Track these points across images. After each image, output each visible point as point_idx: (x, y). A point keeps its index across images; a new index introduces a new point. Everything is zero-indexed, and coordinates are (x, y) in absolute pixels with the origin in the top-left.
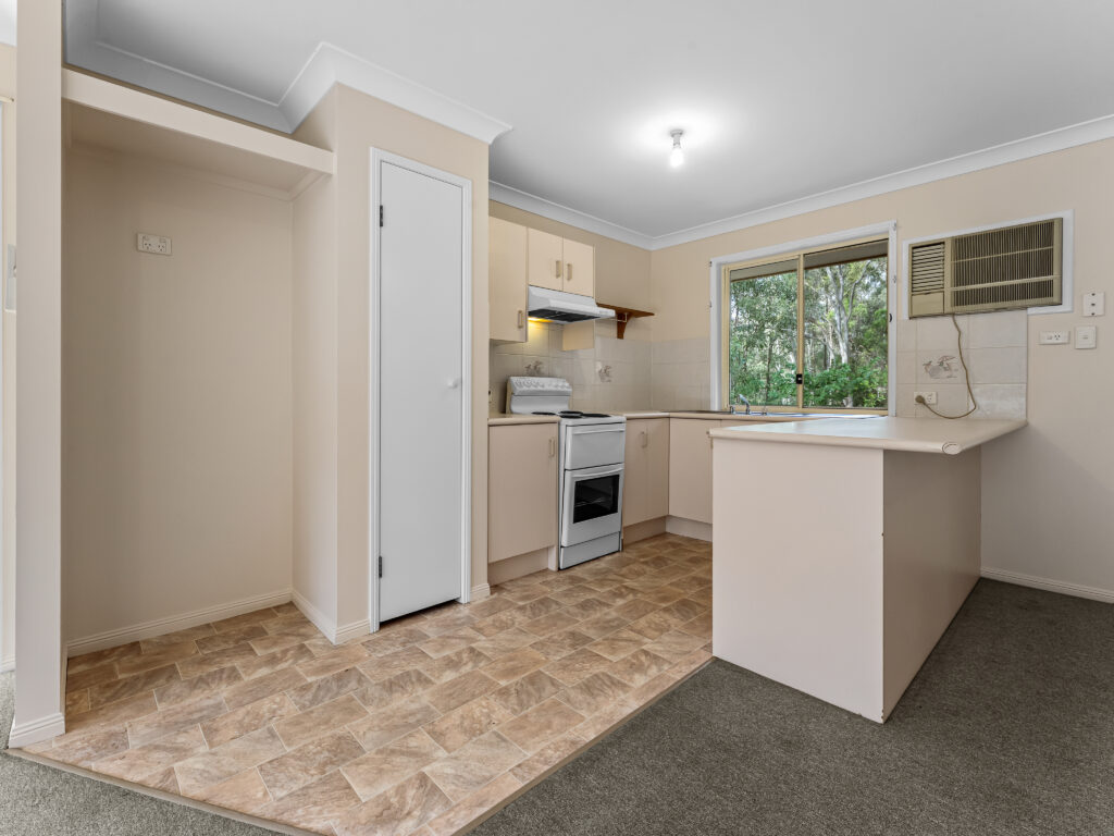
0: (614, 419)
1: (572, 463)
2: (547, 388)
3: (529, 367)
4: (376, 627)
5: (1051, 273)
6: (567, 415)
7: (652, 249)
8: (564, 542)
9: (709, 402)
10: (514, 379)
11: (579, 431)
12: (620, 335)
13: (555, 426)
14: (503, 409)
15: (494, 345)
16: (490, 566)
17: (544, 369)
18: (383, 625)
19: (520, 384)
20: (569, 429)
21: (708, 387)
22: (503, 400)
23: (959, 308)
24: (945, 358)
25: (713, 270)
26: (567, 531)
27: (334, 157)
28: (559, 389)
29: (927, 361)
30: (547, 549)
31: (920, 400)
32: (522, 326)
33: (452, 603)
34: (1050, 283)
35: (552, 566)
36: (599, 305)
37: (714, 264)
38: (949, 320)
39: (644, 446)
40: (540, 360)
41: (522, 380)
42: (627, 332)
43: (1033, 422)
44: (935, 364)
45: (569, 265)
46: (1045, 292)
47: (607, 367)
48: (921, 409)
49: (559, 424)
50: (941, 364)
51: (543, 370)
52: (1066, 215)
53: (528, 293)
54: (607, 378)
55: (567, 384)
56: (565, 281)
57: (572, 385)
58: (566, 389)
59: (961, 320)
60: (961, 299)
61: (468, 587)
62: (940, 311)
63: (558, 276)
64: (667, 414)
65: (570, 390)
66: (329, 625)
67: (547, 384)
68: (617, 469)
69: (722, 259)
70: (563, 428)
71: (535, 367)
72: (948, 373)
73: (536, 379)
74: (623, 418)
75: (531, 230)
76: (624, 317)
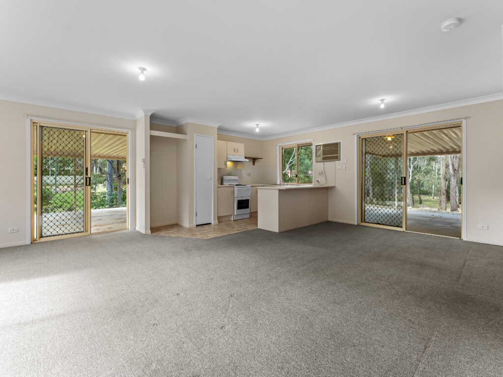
0: (248, 186)
1: (237, 196)
3: (228, 173)
4: (195, 226)
5: (337, 154)
6: (237, 185)
7: (264, 140)
8: (235, 214)
9: (277, 182)
10: (224, 177)
11: (239, 188)
12: (254, 164)
13: (233, 188)
14: (222, 184)
15: (219, 169)
16: (218, 217)
17: (232, 174)
18: (197, 226)
19: (226, 178)
20: (237, 188)
21: (276, 178)
22: (222, 182)
23: (324, 161)
25: (278, 147)
26: (236, 211)
27: (187, 136)
28: (236, 179)
29: (319, 172)
30: (231, 215)
31: (318, 181)
32: (226, 164)
33: (210, 224)
34: (337, 156)
35: (232, 219)
36: (246, 158)
37: (279, 145)
38: (322, 163)
40: (231, 172)
42: (255, 164)
43: (337, 186)
45: (237, 149)
46: (337, 158)
47: (250, 173)
50: (321, 173)
52: (341, 141)
53: (227, 157)
54: (249, 176)
55: (238, 178)
56: (236, 153)
59: (325, 163)
60: (324, 159)
61: (213, 221)
62: (321, 161)
63: (234, 152)
66: (186, 224)
67: (233, 178)
68: (248, 198)
69: (282, 144)
70: (235, 188)
71: (230, 174)
72: (322, 175)
73: (230, 177)
74: (250, 186)
75: (228, 142)
76: (254, 160)
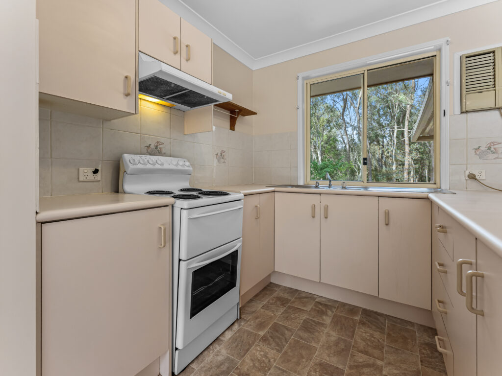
0: (232, 196)
1: (188, 252)
2: (166, 166)
3: (149, 147)
6: (186, 194)
7: (254, 69)
8: (179, 344)
10: (127, 157)
11: (196, 214)
12: (232, 127)
13: (168, 210)
17: (165, 148)
19: (135, 162)
20: (185, 212)
22: (115, 178)
24: (494, 143)
25: (300, 81)
26: (183, 329)
28: (180, 168)
29: (477, 147)
31: (472, 177)
37: (300, 79)
39: (257, 218)
40: (162, 140)
41: (137, 158)
42: (238, 126)
44: (483, 148)
45: (187, 46)
47: (223, 152)
48: (472, 184)
49: (173, 206)
50: (489, 148)
51: (163, 151)
53: (138, 60)
54: (222, 160)
55: (187, 164)
56: (184, 61)
57: (192, 165)
58: (187, 168)
62: (493, 105)
63: (176, 53)
64: (273, 189)
65: (191, 169)
67: (166, 163)
68: (238, 245)
69: (305, 74)
70: (177, 211)
71: (156, 147)
72: (495, 156)
73: (154, 158)
74: (240, 196)
76: (235, 112)
